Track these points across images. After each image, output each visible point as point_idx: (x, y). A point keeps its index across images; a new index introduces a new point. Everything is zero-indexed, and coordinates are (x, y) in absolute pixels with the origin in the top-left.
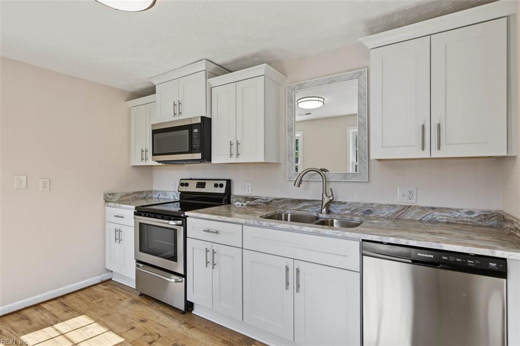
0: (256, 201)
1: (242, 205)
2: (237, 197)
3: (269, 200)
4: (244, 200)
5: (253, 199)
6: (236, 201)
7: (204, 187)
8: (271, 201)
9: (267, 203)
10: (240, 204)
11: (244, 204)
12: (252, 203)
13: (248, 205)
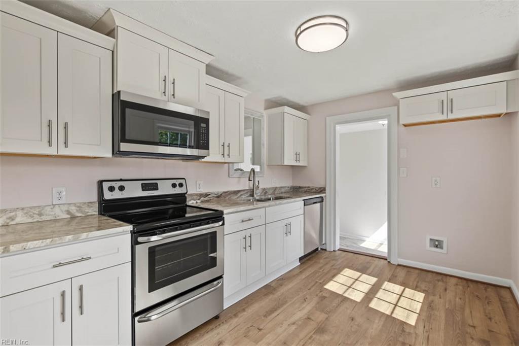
0: (209, 196)
1: (197, 202)
2: (192, 195)
3: (220, 194)
4: (198, 198)
5: (207, 195)
6: (190, 200)
7: (157, 189)
8: (221, 195)
9: (218, 197)
10: (195, 202)
11: (198, 201)
12: (206, 199)
13: (202, 202)
